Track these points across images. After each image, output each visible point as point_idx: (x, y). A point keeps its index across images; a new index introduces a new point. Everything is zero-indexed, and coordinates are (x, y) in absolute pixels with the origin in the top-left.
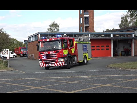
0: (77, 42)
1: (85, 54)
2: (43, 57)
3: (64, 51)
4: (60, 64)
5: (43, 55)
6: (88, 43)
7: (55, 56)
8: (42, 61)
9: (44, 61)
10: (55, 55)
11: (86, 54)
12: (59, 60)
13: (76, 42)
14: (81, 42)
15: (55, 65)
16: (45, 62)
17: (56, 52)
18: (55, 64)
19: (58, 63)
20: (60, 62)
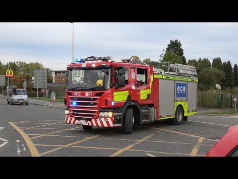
0: (160, 77)
1: (178, 103)
2: (72, 103)
3: (115, 93)
4: (101, 122)
5: (72, 99)
6: (189, 80)
7: (95, 104)
8: (70, 111)
9: (73, 110)
10: (93, 100)
11: (182, 103)
12: (101, 114)
13: (156, 76)
14: (171, 78)
15: (92, 123)
16: (73, 114)
17: (97, 95)
18: (93, 120)
19: (98, 120)
20: (103, 119)
